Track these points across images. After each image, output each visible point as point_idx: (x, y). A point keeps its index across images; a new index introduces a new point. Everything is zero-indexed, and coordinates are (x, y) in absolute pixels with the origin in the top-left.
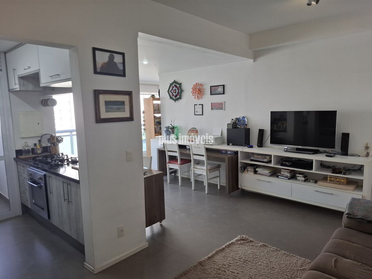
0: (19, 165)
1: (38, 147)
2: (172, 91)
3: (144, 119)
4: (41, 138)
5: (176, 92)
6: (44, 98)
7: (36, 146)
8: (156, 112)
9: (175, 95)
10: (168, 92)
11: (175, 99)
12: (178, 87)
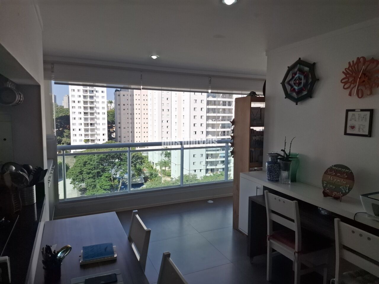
2: (292, 82)
3: (232, 135)
5: (300, 84)
9: (298, 89)
10: (283, 83)
11: (296, 98)
12: (306, 73)
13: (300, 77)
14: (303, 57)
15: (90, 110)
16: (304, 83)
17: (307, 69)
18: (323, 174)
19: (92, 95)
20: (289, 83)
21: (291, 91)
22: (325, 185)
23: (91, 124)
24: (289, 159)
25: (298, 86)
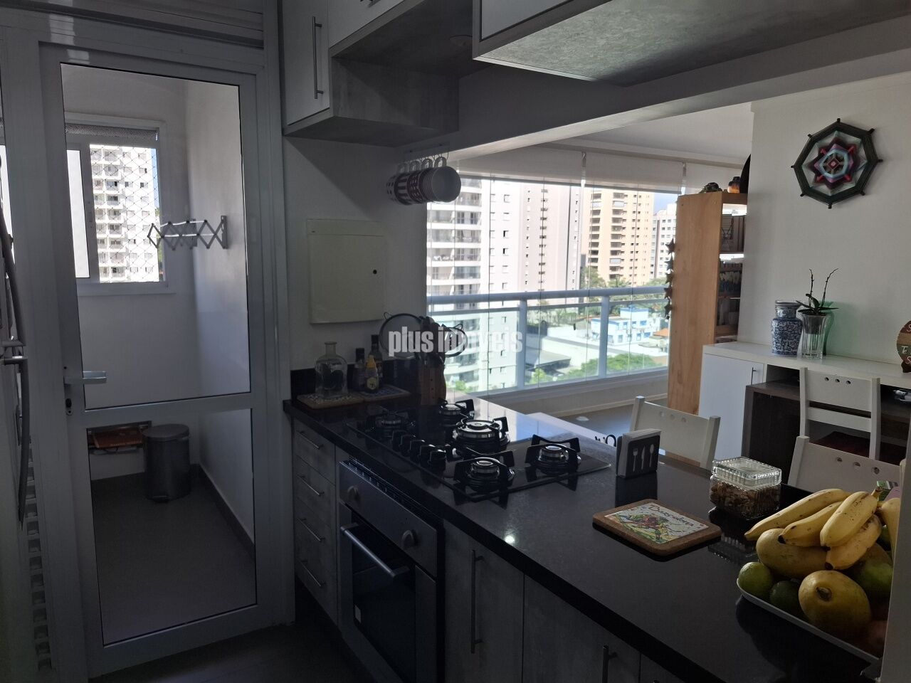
0: (302, 432)
1: (371, 363)
2: (820, 165)
3: (669, 272)
4: (382, 331)
5: (839, 167)
6: (402, 171)
7: (363, 357)
8: (727, 245)
9: (834, 179)
10: (798, 167)
11: (830, 194)
12: (852, 148)
13: (839, 156)
14: (846, 117)
15: (111, 233)
16: (848, 166)
17: (852, 139)
18: (899, 332)
19: (113, 193)
20: (812, 167)
21: (815, 181)
22: (904, 352)
23: (115, 270)
24: (822, 311)
25: (835, 173)
